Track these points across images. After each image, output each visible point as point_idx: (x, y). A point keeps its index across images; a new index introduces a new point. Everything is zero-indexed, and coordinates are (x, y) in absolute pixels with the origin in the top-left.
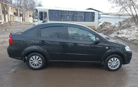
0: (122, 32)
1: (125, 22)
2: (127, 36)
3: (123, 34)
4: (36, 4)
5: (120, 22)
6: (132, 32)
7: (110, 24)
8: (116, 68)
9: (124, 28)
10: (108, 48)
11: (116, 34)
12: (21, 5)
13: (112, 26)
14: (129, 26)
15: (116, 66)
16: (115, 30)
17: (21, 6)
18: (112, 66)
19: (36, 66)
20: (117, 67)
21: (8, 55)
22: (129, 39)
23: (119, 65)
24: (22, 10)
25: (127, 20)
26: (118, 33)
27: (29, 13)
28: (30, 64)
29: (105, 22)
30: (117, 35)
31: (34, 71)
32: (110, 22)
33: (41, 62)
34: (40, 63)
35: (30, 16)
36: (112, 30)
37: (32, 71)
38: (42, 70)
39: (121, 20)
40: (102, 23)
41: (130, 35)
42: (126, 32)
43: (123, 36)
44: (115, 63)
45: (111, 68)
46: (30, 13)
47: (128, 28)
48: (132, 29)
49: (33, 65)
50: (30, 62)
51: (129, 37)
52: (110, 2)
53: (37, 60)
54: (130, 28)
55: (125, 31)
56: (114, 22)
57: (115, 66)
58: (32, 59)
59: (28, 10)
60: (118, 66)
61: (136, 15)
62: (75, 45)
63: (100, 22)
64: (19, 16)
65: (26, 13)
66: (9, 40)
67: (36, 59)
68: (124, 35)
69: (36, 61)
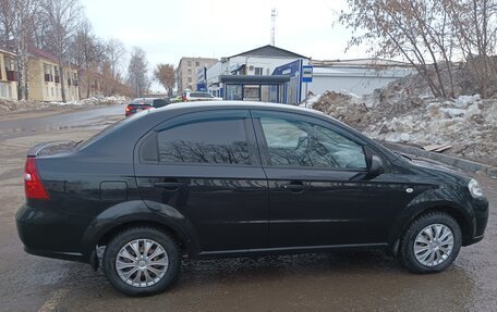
0: (397, 124)
1: (396, 88)
2: (416, 139)
3: (401, 131)
4: (68, 35)
5: (378, 91)
6: (432, 124)
7: (348, 98)
8: (441, 261)
9: (400, 110)
10: (412, 190)
11: (376, 133)
12: (11, 38)
13: (355, 105)
14: (416, 105)
15: (442, 253)
16: (369, 118)
17: (8, 42)
18: (427, 254)
19: (143, 279)
20: (444, 257)
21: (23, 245)
22: (427, 148)
23: (450, 248)
24: (15, 58)
25: (401, 81)
26: (385, 131)
27: (42, 65)
28: (120, 273)
29: (329, 94)
30: (381, 137)
31: (137, 300)
32: (344, 91)
33: (165, 262)
34: (160, 267)
35: (47, 78)
36: (359, 121)
37: (129, 301)
38: (169, 294)
39: (383, 84)
40: (319, 96)
41: (426, 133)
42: (411, 125)
43: (404, 139)
44: (437, 242)
45: (425, 263)
46: (45, 65)
47: (416, 110)
48: (429, 114)
49: (133, 277)
50: (120, 265)
51: (423, 141)
52: (346, 24)
53: (149, 255)
54: (421, 109)
55: (407, 120)
56: (359, 93)
57: (438, 254)
58: (125, 254)
59: (36, 55)
60: (449, 253)
61: (435, 64)
62: (294, 186)
63: (310, 93)
64: (4, 78)
65: (31, 68)
66: (26, 181)
67: (146, 253)
68: (405, 136)
69: (142, 259)
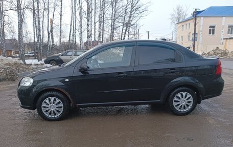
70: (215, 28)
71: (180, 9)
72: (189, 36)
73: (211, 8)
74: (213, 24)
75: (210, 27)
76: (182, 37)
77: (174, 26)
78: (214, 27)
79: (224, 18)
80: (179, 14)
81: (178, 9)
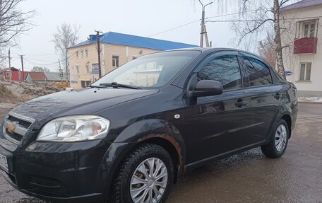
70: (119, 59)
71: (67, 29)
72: (87, 67)
73: (111, 34)
74: (116, 54)
75: (113, 57)
76: (77, 67)
77: (60, 52)
78: (117, 57)
79: (127, 47)
80: (66, 37)
81: (64, 28)
